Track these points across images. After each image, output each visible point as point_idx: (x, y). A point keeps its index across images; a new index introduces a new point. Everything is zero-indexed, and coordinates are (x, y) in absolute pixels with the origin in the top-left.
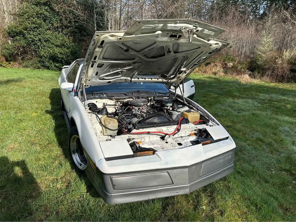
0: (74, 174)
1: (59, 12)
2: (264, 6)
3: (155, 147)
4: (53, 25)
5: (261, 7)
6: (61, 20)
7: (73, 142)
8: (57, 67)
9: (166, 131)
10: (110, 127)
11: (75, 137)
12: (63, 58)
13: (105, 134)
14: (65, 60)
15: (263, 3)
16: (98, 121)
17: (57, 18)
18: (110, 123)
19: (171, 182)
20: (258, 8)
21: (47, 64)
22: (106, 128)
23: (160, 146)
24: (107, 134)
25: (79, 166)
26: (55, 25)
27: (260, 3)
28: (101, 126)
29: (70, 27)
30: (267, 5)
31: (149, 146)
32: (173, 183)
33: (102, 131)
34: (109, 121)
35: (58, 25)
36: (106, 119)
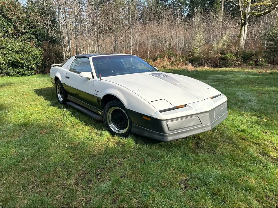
1: (12, 19)
2: (187, 10)
4: (7, 32)
5: (185, 10)
6: (15, 27)
8: (18, 73)
12: (23, 64)
14: (26, 65)
15: (186, 6)
17: (10, 26)
19: (201, 123)
20: (183, 11)
21: (7, 71)
25: (117, 132)
26: (10, 32)
27: (184, 7)
29: (25, 33)
30: (189, 8)
32: (201, 124)
35: (13, 32)
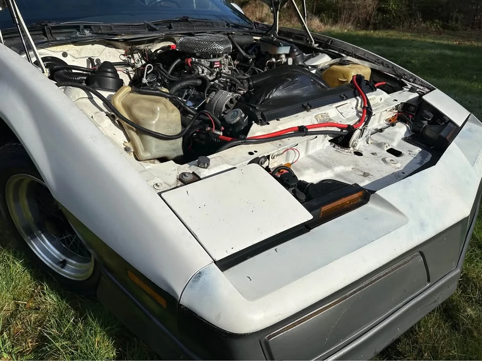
0: (51, 300)
3: (338, 175)
7: (16, 199)
9: (338, 117)
10: (157, 125)
11: (22, 180)
13: (143, 154)
16: (102, 110)
18: (154, 112)
22: (142, 131)
23: (349, 169)
24: (151, 153)
25: (60, 268)
28: (121, 126)
31: (319, 174)
33: (129, 145)
34: (147, 104)
36: (135, 101)
